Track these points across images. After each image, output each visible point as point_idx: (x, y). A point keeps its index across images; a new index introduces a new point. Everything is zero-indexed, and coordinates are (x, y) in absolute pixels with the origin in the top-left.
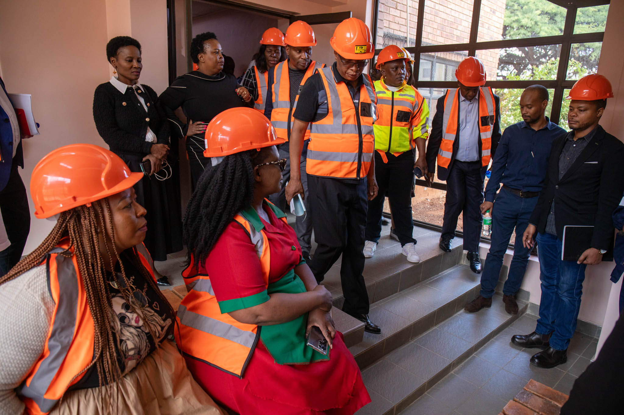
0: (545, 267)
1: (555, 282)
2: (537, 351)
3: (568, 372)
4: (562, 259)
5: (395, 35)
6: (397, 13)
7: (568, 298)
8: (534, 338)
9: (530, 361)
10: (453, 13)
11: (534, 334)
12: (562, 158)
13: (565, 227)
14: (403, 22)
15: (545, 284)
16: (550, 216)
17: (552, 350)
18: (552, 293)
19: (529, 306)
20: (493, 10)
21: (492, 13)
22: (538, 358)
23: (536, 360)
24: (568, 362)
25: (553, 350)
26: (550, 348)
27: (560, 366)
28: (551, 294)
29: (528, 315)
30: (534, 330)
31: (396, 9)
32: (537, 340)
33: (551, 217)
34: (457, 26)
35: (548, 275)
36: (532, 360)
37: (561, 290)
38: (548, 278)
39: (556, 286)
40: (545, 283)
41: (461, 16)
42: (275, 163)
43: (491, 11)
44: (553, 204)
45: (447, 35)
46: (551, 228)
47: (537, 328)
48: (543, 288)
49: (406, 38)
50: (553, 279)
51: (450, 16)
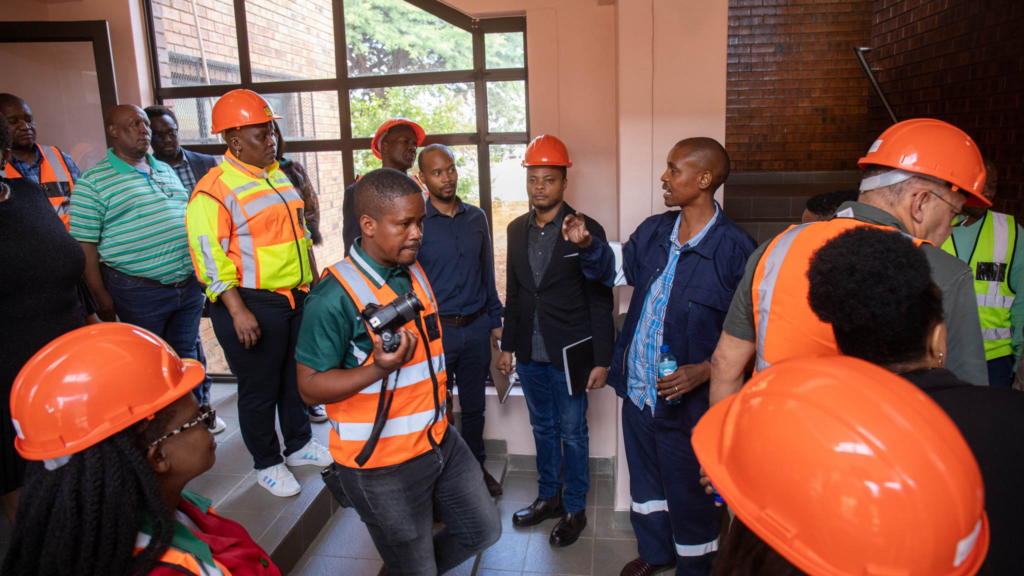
0: (536, 405)
1: (552, 423)
2: (553, 523)
3: (595, 537)
4: (571, 394)
5: (182, 56)
6: (175, 15)
7: (576, 441)
8: (540, 506)
9: (550, 543)
11: (538, 501)
12: (531, 255)
13: (564, 350)
14: (186, 30)
15: (540, 430)
16: (534, 337)
17: (569, 515)
18: (551, 438)
19: (509, 459)
20: (318, 7)
21: (318, 11)
22: (558, 534)
23: (557, 539)
24: (589, 522)
25: (572, 516)
26: (567, 514)
27: (583, 532)
28: (550, 440)
29: (511, 472)
30: (537, 496)
31: (171, 7)
32: (544, 507)
33: (537, 339)
34: (273, 35)
35: (541, 416)
36: (552, 541)
37: (564, 433)
38: (543, 420)
39: (554, 427)
40: (539, 428)
42: (193, 424)
43: (316, 8)
44: (536, 320)
45: (260, 50)
46: (540, 354)
47: (540, 492)
48: (538, 435)
49: (201, 59)
50: (548, 419)
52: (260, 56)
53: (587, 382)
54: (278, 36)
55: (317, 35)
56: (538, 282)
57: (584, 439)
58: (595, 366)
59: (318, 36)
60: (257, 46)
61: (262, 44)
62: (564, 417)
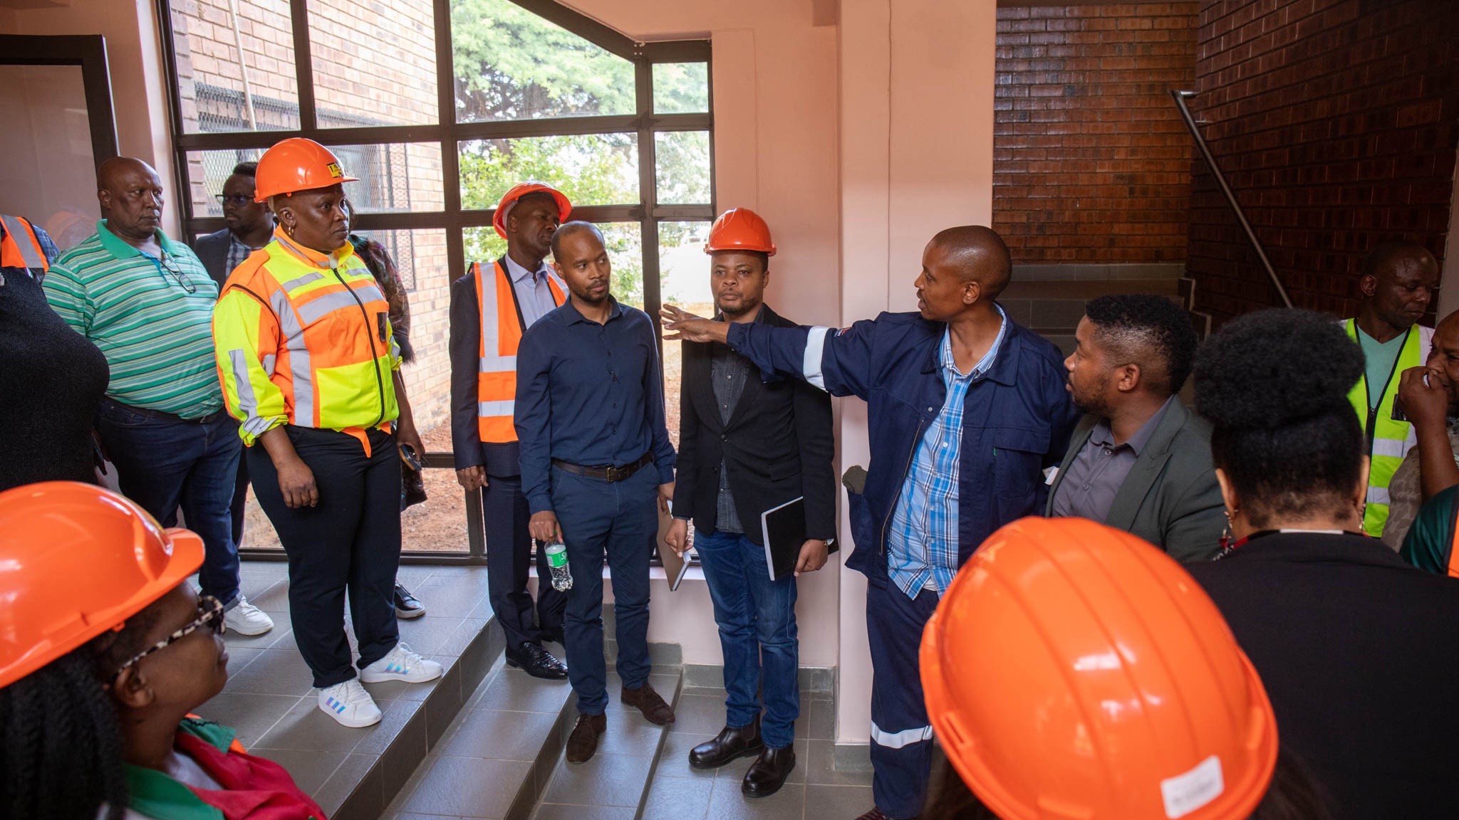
0: (723, 595)
1: (746, 620)
2: (746, 763)
3: (808, 782)
4: (772, 578)
5: (215, 89)
6: (206, 30)
7: (779, 645)
8: (729, 739)
9: (743, 791)
10: (336, 29)
11: (726, 731)
12: (717, 379)
13: (764, 516)
14: (222, 52)
15: (728, 630)
16: (720, 498)
17: (770, 752)
18: (745, 641)
19: (685, 672)
20: (416, 23)
21: (415, 29)
22: (754, 778)
23: (753, 785)
24: (798, 762)
25: (774, 753)
26: (767, 750)
27: (790, 776)
28: (744, 645)
29: (688, 690)
30: (724, 725)
31: (201, 18)
32: (735, 740)
33: (725, 499)
34: (350, 61)
35: (730, 610)
36: (746, 788)
37: (764, 634)
38: (733, 615)
39: (749, 626)
40: (728, 628)
41: (355, 37)
42: (187, 632)
43: (413, 24)
44: (724, 472)
45: (331, 82)
46: (728, 521)
47: (729, 718)
48: (727, 638)
49: (243, 94)
50: (741, 615)
51: (331, 37)
52: (331, 91)
53: (796, 563)
54: (357, 63)
55: (415, 62)
56: (726, 417)
57: (791, 644)
58: (807, 539)
59: (415, 64)
60: (326, 77)
61: (333, 74)
62: (763, 611)
